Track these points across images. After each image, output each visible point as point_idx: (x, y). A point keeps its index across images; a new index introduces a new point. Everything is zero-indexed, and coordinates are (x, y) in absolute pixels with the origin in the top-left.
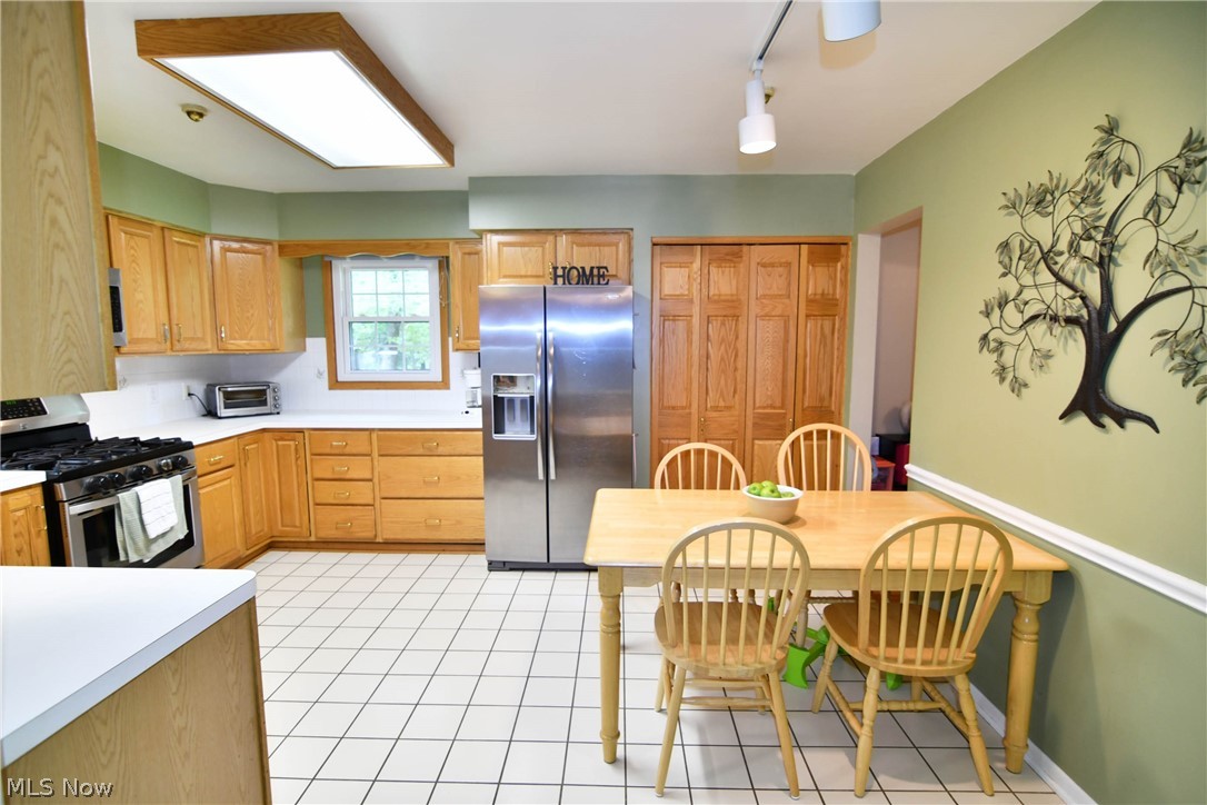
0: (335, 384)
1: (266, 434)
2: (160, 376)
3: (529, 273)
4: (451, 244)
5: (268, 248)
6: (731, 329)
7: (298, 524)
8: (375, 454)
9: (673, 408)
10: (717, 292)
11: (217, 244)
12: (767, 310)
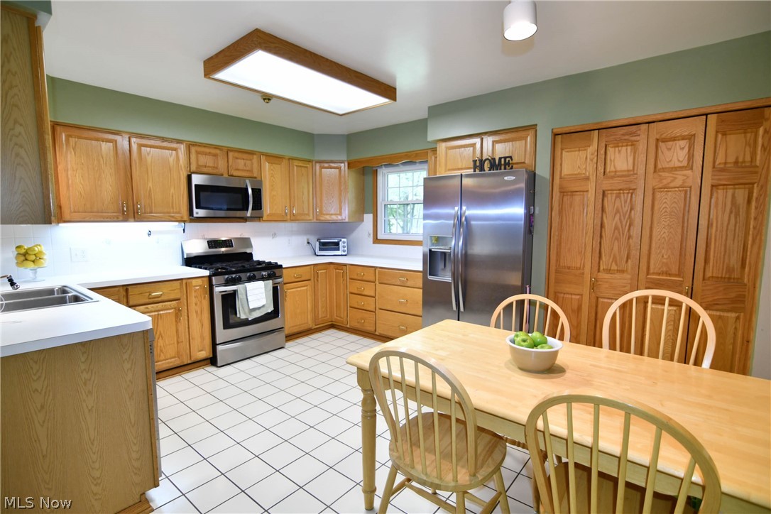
0: (377, 240)
1: (332, 266)
2: (292, 233)
3: (464, 166)
4: (429, 151)
5: (342, 165)
6: (626, 202)
7: (342, 316)
8: (377, 282)
9: (569, 268)
10: (613, 169)
11: (318, 165)
12: (665, 182)
